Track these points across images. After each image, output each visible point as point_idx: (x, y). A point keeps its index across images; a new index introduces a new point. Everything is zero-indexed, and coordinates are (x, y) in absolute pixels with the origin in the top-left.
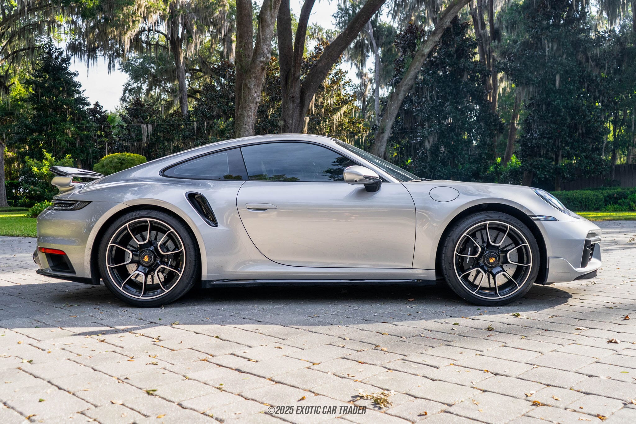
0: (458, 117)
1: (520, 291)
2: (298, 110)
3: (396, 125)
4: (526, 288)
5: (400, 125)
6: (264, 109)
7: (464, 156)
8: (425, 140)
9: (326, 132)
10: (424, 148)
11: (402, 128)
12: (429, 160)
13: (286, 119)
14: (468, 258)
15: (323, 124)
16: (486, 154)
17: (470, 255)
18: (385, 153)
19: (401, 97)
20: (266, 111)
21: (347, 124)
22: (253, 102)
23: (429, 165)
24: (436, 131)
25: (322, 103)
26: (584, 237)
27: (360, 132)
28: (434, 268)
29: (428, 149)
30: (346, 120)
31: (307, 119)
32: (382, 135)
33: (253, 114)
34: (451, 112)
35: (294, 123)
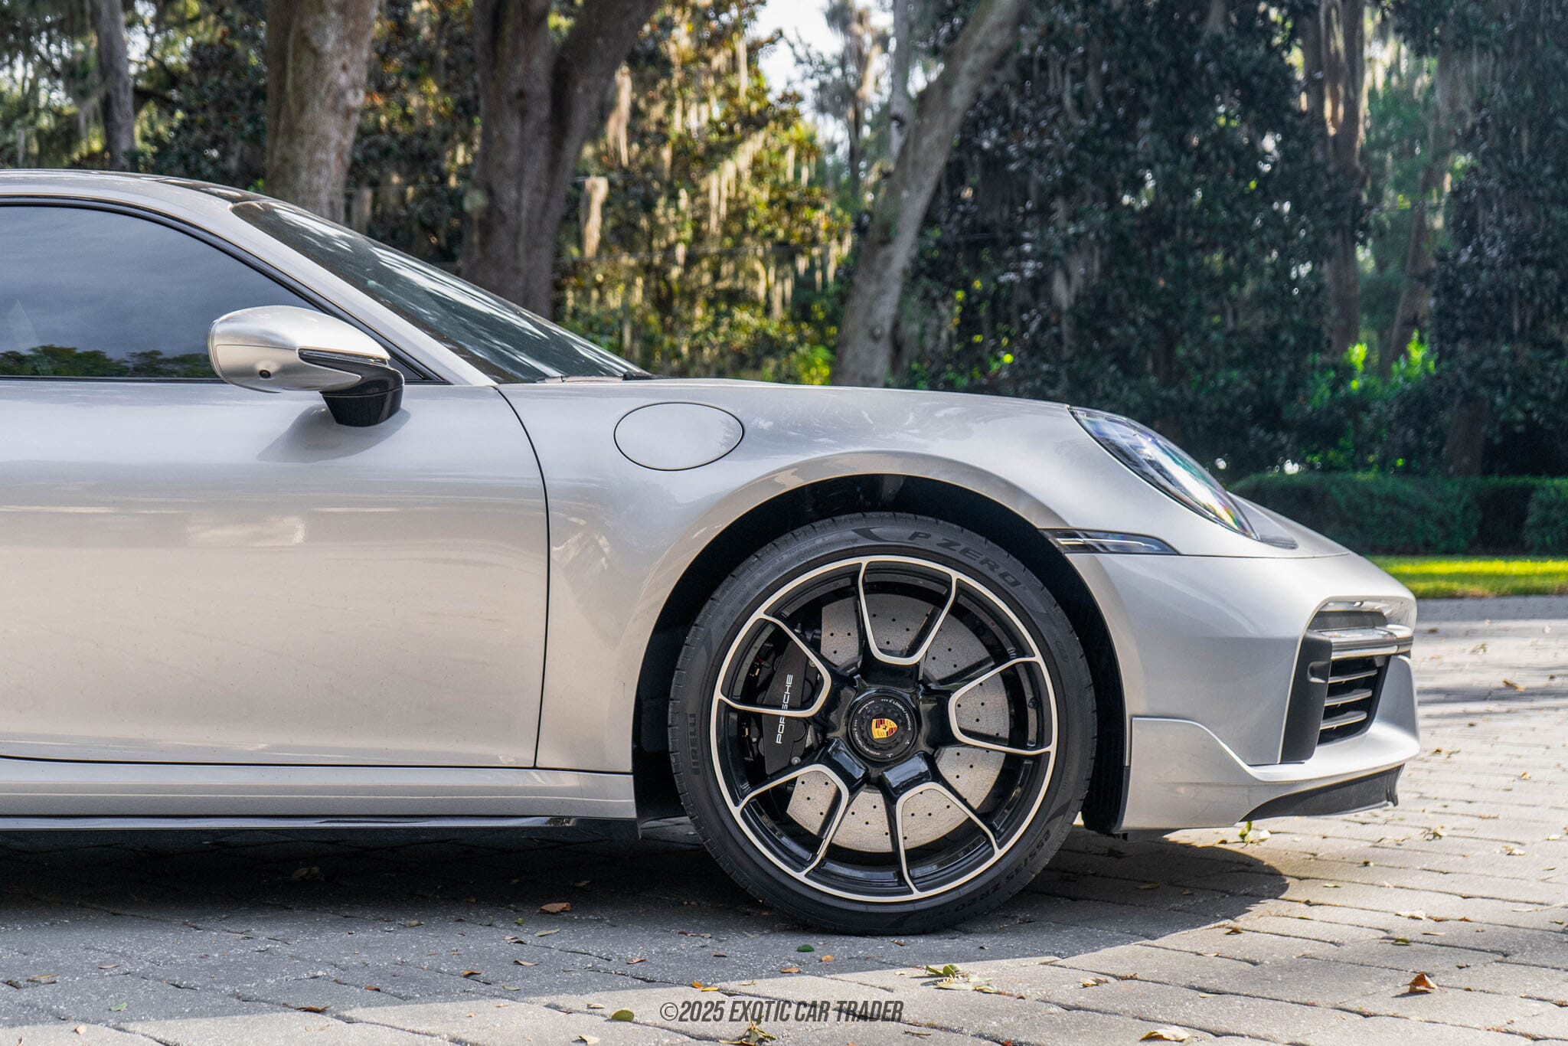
0: (1185, 179)
1: (1002, 866)
2: (541, 148)
3: (950, 214)
4: (1033, 855)
5: (964, 214)
6: (427, 145)
7: (1206, 337)
8: (1051, 273)
9: (678, 241)
10: (1050, 303)
11: (974, 223)
12: (1067, 353)
13: (495, 185)
14: (782, 722)
15: (667, 206)
16: (1295, 328)
17: (790, 708)
18: (896, 326)
19: (960, 97)
20: (437, 155)
21: (763, 211)
22: (334, 109)
23: (1069, 371)
24: (1098, 237)
25: (660, 123)
26: (1298, 628)
27: (814, 242)
28: (629, 768)
29: (1065, 306)
30: (760, 195)
31: (599, 188)
32: (882, 253)
33: (333, 156)
34: (1158, 159)
35: (525, 203)
